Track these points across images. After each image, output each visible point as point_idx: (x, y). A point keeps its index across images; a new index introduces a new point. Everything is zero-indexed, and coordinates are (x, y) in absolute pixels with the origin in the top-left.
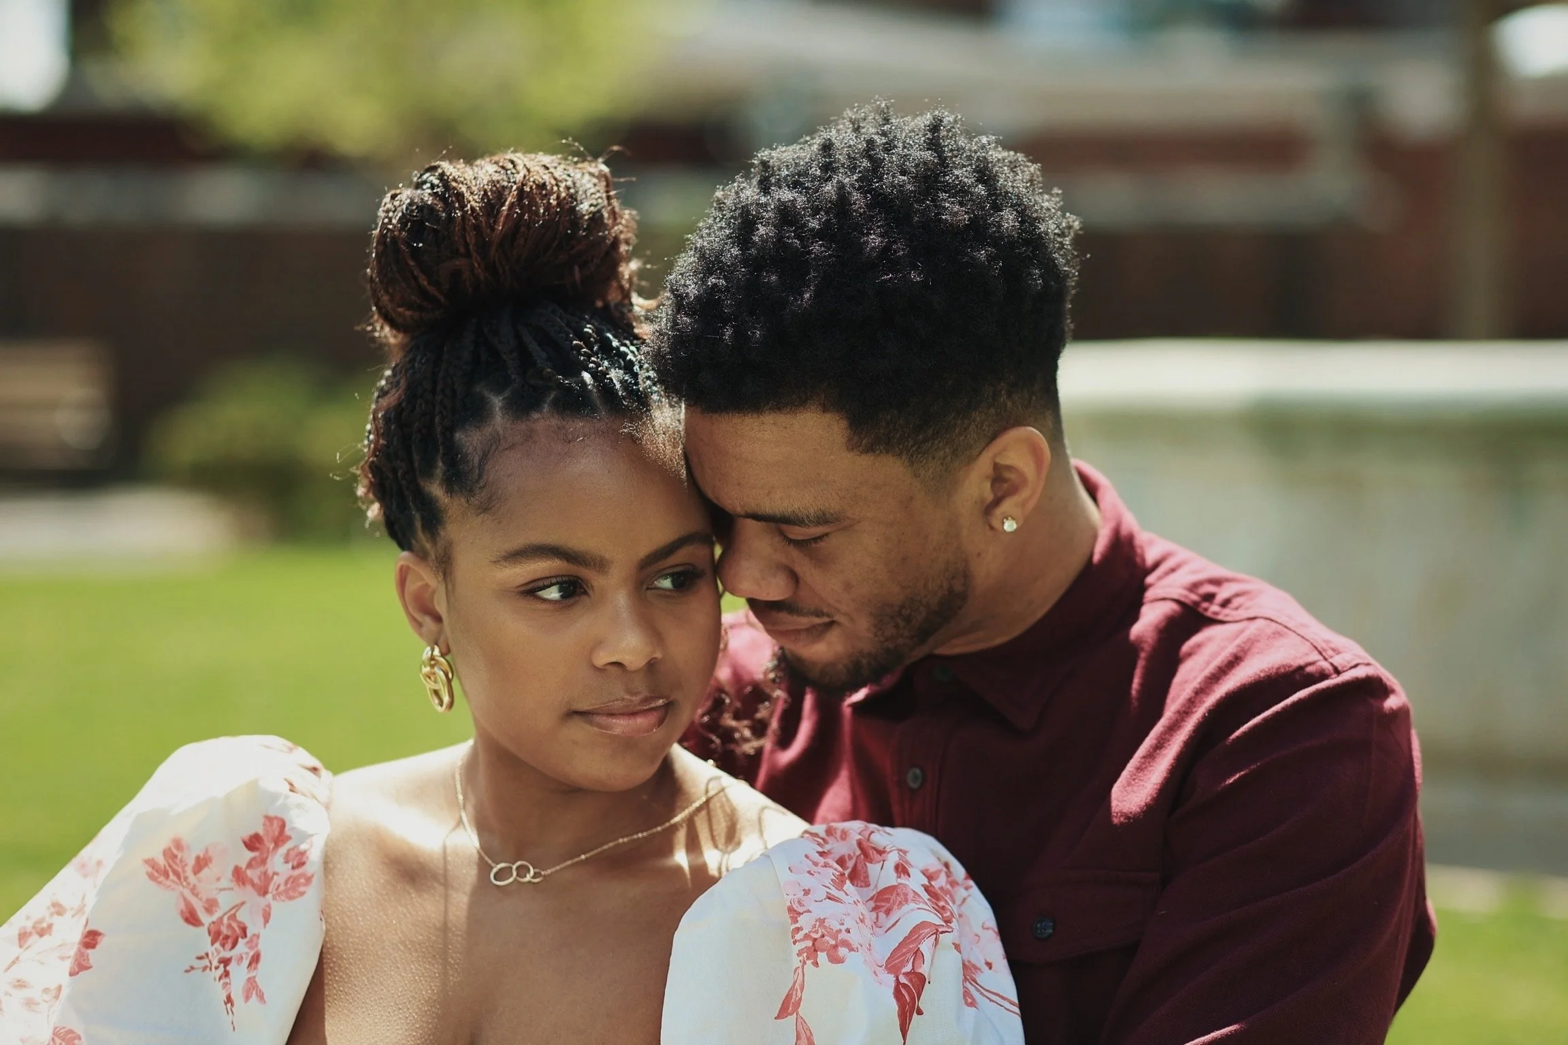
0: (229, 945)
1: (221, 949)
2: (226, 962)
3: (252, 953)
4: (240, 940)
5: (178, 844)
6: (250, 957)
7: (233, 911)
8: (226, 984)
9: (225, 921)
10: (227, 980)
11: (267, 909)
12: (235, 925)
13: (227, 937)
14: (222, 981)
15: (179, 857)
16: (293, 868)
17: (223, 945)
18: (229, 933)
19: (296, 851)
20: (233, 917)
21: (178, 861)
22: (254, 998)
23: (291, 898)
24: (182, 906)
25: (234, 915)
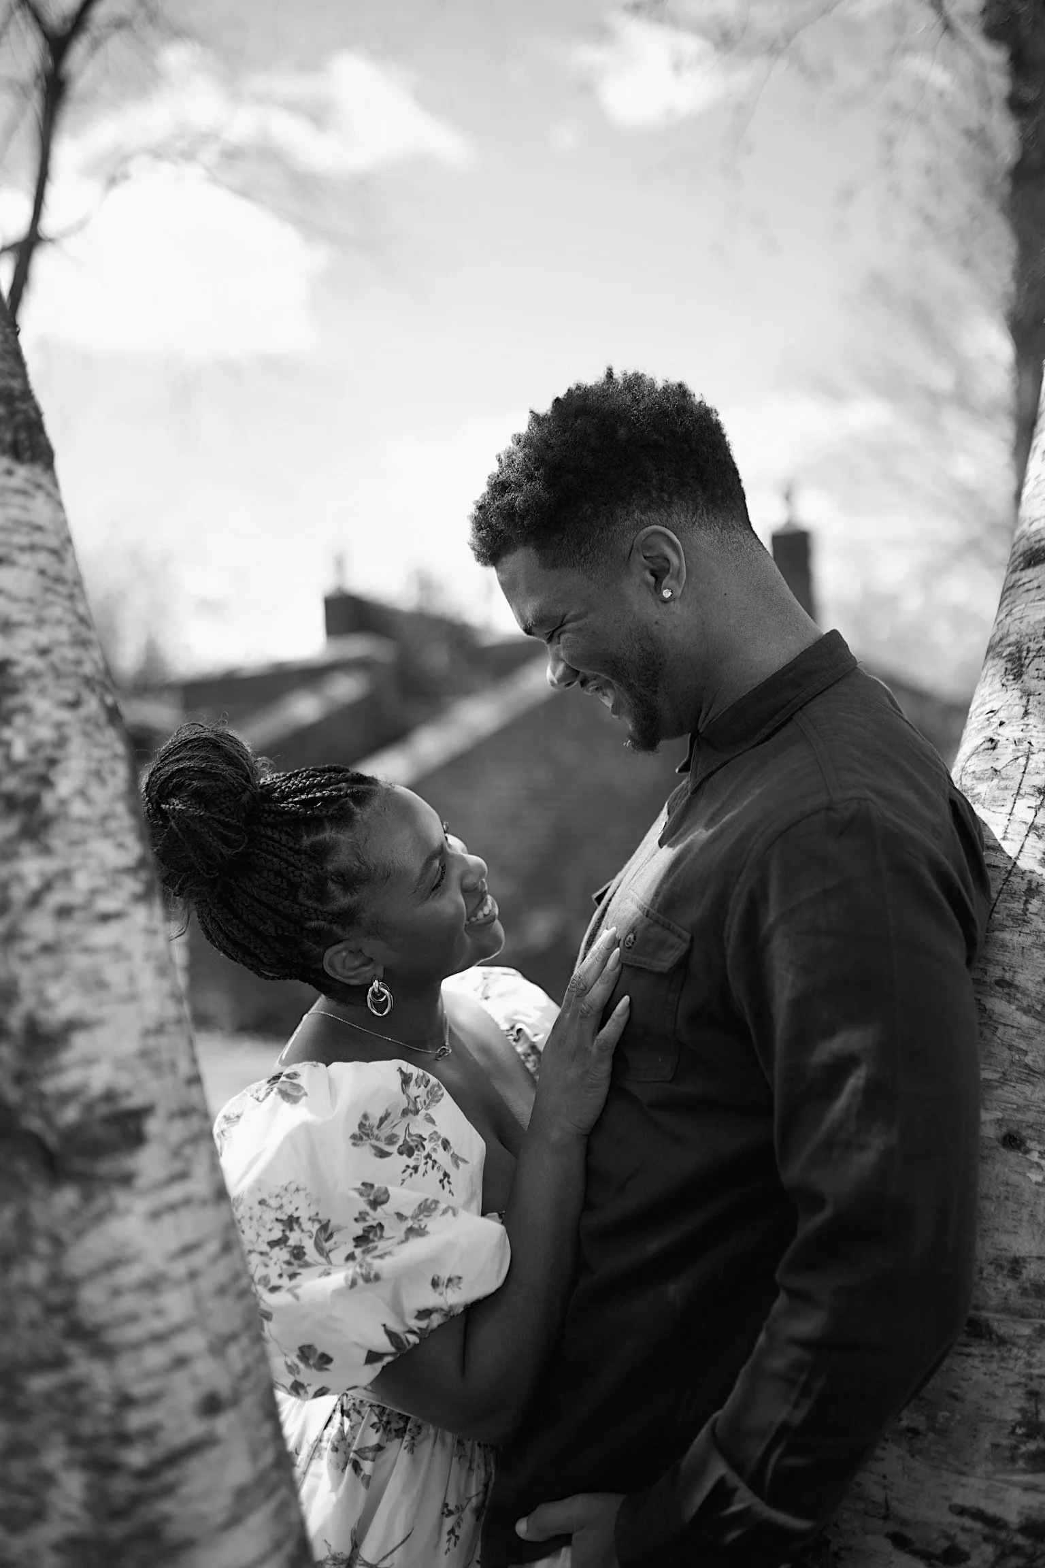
0: (421, 1149)
1: (419, 1153)
2: (429, 1156)
3: (440, 1142)
4: (424, 1143)
5: (365, 1117)
6: (440, 1145)
7: (407, 1132)
8: (439, 1168)
9: (408, 1139)
10: (437, 1165)
11: (428, 1116)
12: (414, 1138)
13: (417, 1146)
14: (435, 1168)
15: (367, 1124)
16: (426, 1087)
17: (419, 1150)
18: (416, 1143)
19: (420, 1078)
20: (410, 1135)
21: (367, 1127)
22: (461, 1164)
23: (438, 1101)
24: (373, 1151)
25: (409, 1133)
